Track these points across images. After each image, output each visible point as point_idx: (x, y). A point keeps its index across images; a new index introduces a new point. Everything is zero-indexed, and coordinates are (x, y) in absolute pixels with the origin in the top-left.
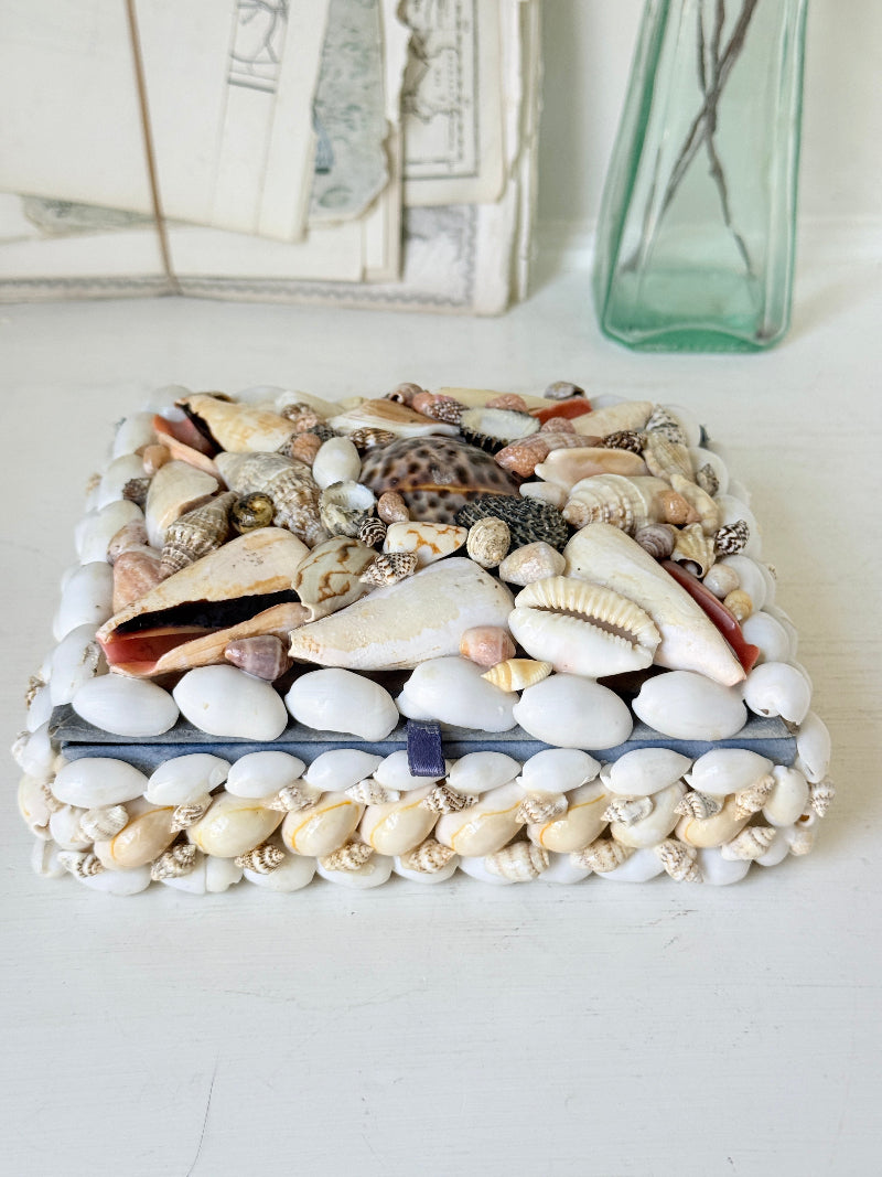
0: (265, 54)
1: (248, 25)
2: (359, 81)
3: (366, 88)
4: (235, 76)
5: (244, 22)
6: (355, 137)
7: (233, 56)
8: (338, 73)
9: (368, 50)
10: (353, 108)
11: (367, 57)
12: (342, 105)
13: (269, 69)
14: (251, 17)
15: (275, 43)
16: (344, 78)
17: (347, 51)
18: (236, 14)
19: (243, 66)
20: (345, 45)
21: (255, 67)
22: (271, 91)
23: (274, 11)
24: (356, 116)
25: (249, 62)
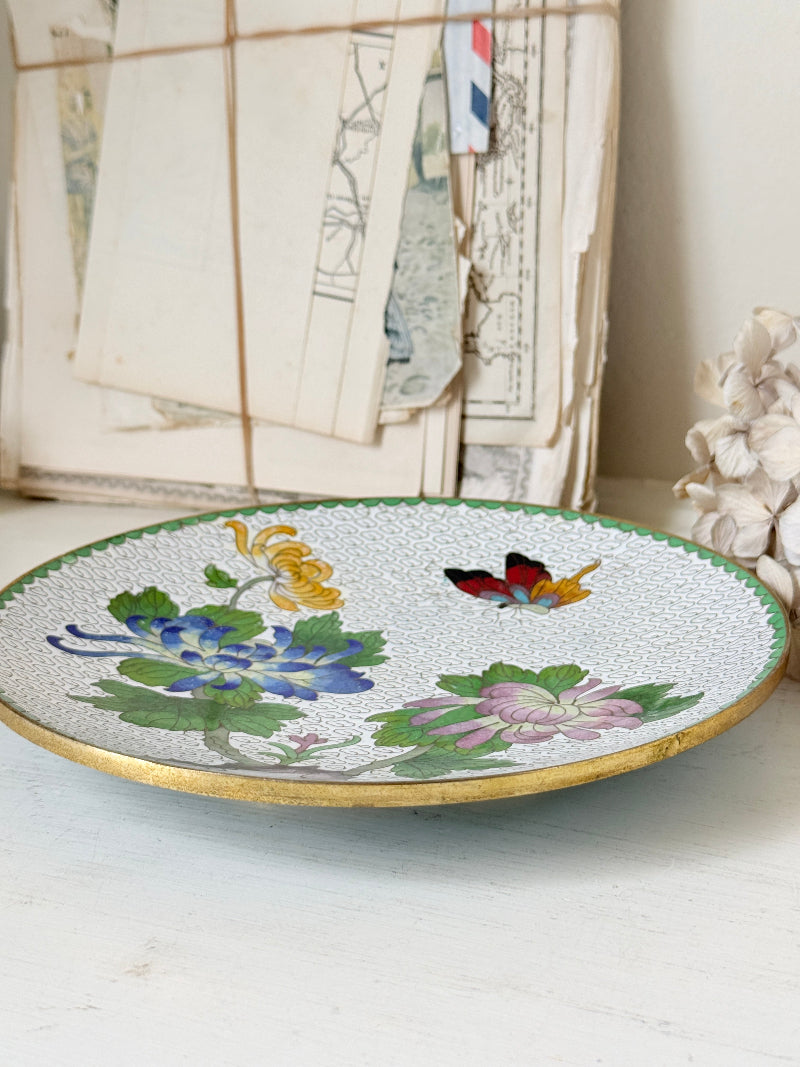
0: (345, 268)
1: (332, 241)
2: (436, 274)
3: (441, 278)
4: (319, 288)
5: (328, 239)
6: (432, 326)
7: (318, 269)
8: (417, 268)
10: (430, 299)
11: (441, 250)
12: (420, 298)
13: (349, 281)
14: (333, 235)
15: (354, 258)
16: (423, 271)
17: (424, 246)
18: (322, 232)
19: (326, 279)
20: (422, 241)
21: (338, 280)
22: (351, 301)
23: (354, 228)
24: (433, 306)
25: (333, 275)
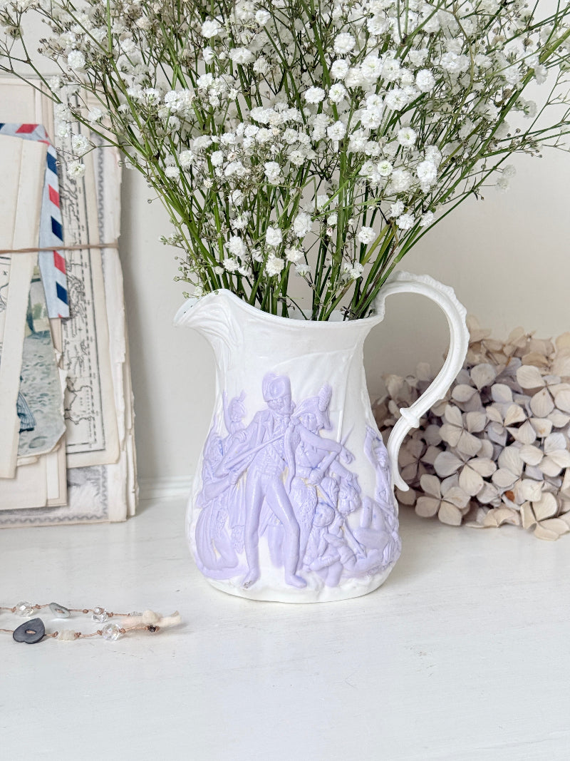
2: (47, 381)
3: (49, 383)
6: (46, 410)
8: (34, 379)
9: (49, 365)
10: (43, 395)
11: (49, 368)
12: (38, 395)
16: (38, 381)
17: (38, 367)
20: (37, 364)
24: (46, 398)
